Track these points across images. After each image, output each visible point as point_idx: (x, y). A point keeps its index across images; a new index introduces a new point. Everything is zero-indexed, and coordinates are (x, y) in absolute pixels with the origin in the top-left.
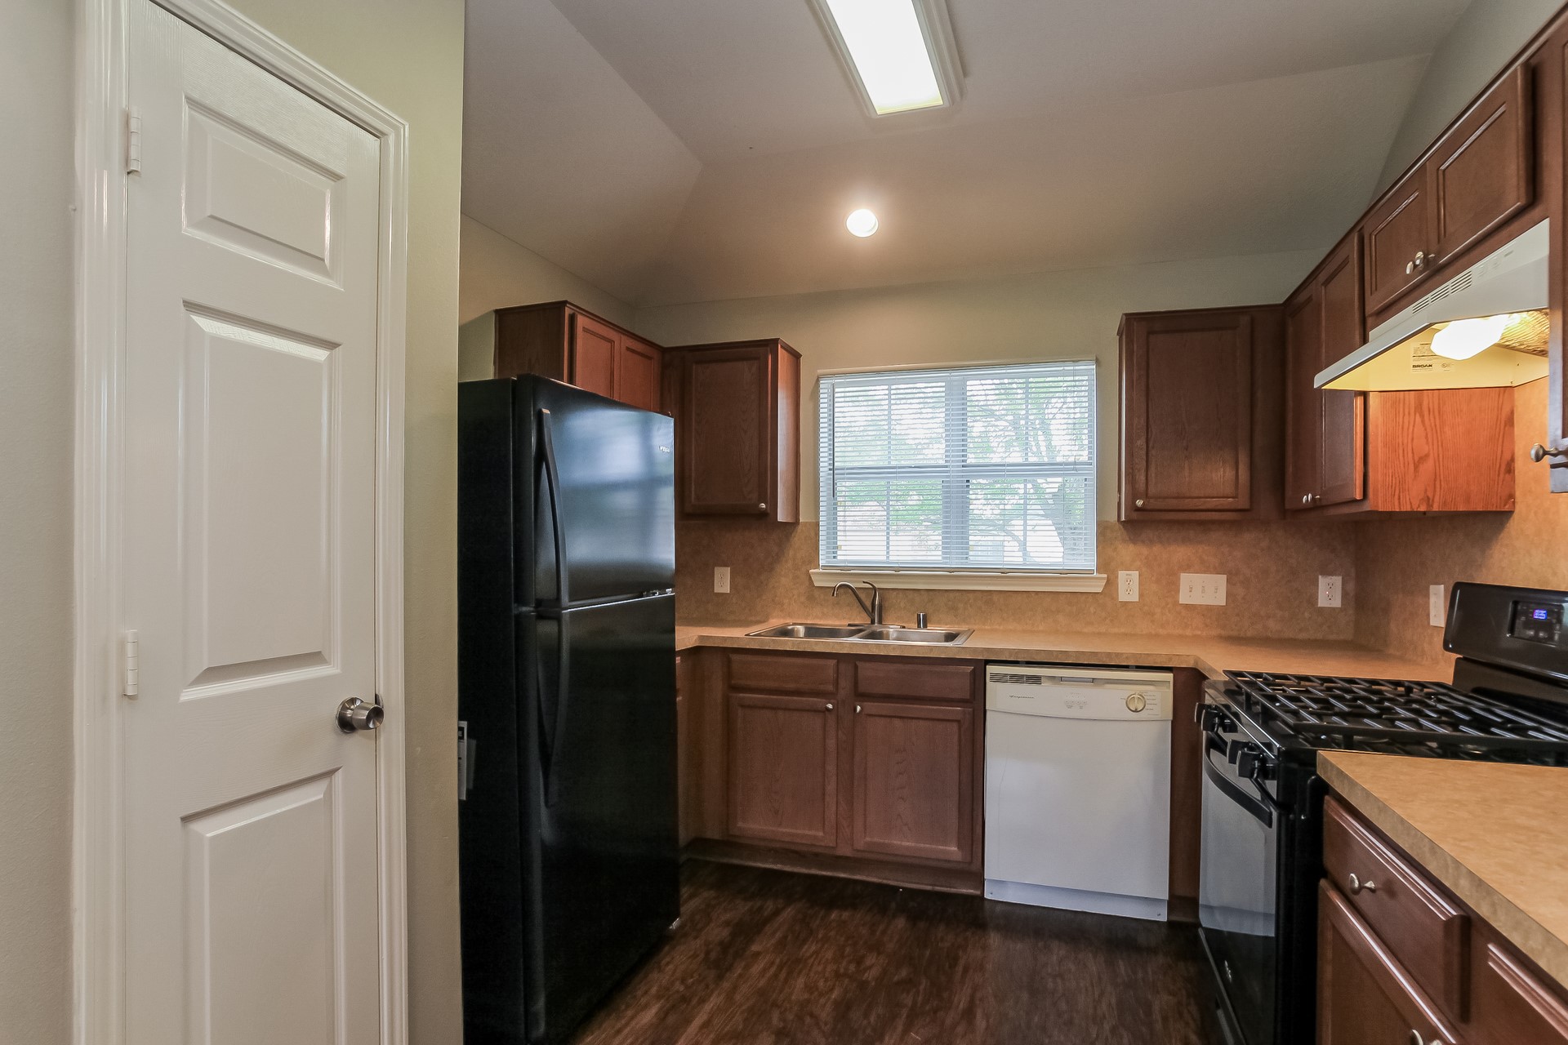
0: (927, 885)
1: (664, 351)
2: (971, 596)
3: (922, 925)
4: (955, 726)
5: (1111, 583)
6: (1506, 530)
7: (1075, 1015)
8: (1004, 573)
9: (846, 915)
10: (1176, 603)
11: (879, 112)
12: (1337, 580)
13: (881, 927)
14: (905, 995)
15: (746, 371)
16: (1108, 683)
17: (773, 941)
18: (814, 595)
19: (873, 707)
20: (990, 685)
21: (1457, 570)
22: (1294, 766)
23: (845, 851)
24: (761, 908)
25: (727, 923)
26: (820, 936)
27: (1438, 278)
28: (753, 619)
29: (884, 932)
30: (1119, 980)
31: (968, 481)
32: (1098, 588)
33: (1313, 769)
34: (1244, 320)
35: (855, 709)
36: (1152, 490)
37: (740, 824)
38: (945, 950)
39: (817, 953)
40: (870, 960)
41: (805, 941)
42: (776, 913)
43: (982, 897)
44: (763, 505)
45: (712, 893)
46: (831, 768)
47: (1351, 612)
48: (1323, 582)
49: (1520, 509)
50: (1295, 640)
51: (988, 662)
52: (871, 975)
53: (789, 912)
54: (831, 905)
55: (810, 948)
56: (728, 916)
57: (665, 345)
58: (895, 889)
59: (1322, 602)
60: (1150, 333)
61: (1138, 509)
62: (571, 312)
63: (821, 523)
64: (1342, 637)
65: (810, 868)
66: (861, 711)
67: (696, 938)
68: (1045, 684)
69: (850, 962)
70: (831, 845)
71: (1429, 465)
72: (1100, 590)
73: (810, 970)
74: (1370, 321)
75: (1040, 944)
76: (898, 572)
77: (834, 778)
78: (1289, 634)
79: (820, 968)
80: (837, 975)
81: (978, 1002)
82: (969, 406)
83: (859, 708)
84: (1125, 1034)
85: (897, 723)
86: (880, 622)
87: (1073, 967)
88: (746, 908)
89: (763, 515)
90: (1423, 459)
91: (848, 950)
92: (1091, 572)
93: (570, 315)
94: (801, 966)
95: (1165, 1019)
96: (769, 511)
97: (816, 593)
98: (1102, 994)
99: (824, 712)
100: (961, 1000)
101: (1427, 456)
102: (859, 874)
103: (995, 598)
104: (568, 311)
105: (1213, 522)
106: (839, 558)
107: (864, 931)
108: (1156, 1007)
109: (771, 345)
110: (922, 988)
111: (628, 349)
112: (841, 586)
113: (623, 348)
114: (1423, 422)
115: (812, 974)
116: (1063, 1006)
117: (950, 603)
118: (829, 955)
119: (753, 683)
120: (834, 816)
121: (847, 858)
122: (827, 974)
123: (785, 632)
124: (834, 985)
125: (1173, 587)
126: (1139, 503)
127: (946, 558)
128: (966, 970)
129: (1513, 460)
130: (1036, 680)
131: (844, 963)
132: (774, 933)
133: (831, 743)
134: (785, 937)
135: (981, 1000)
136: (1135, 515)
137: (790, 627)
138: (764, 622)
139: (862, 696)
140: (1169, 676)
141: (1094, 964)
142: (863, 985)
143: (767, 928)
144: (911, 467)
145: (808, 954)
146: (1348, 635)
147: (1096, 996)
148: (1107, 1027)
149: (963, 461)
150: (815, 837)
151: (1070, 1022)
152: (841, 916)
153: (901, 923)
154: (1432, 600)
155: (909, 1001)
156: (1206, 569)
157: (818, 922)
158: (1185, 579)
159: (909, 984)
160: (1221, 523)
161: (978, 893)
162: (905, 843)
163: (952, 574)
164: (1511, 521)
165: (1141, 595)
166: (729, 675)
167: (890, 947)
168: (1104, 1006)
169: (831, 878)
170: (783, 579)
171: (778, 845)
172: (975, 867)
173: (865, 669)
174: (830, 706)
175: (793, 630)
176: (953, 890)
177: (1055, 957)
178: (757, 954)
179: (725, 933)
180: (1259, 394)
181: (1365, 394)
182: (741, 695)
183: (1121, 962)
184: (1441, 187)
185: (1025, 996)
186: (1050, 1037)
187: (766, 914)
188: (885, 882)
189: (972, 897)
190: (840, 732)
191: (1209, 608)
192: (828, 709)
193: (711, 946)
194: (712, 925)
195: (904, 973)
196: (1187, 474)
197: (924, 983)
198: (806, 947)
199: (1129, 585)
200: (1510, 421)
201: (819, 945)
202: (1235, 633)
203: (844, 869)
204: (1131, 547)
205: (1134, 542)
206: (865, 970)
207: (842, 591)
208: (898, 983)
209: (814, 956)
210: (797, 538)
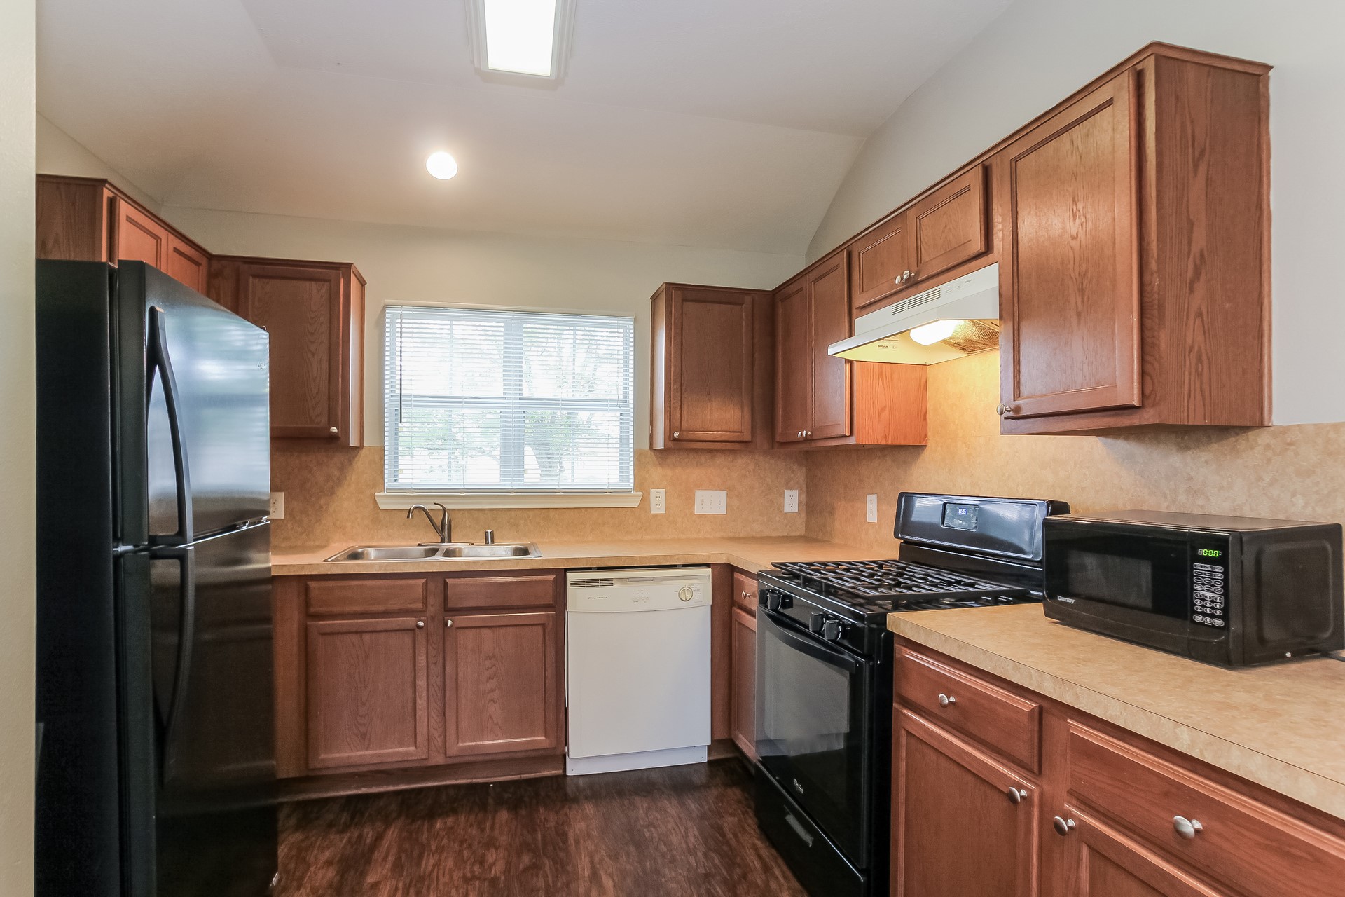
0: (514, 775)
1: (213, 257)
2: (531, 513)
3: (523, 812)
4: (540, 629)
5: (645, 500)
6: (921, 457)
7: (675, 853)
9: (450, 821)
10: (692, 513)
11: (490, 67)
12: (795, 493)
13: (488, 825)
14: (535, 879)
15: (314, 293)
16: (665, 580)
17: (389, 865)
18: (379, 518)
19: (462, 620)
20: (570, 590)
21: (887, 484)
22: (874, 626)
23: (439, 760)
24: (360, 836)
25: (329, 863)
26: (433, 848)
27: (912, 290)
28: (311, 543)
29: (492, 828)
30: (694, 816)
31: (524, 412)
32: (635, 503)
33: (884, 627)
34: (748, 299)
35: (446, 624)
36: (684, 425)
37: (323, 756)
38: (553, 829)
39: (437, 865)
40: (491, 856)
41: (420, 857)
42: (379, 838)
43: (565, 776)
44: (334, 429)
45: (298, 836)
46: (421, 683)
47: (803, 515)
48: (787, 493)
49: (931, 444)
50: (770, 537)
51: (566, 570)
52: (497, 870)
53: (392, 834)
54: (431, 816)
55: (428, 863)
56: (327, 855)
57: (215, 251)
58: (487, 784)
59: (787, 510)
60: (684, 300)
61: (675, 440)
62: (111, 195)
63: (386, 448)
64: (798, 534)
65: (397, 784)
66: (451, 626)
67: (298, 888)
68: (616, 585)
69: (473, 864)
70: (424, 757)
71: (886, 413)
72: (636, 505)
73: (437, 884)
74: (854, 312)
75: (626, 803)
76: (463, 494)
77: (424, 694)
78: (767, 533)
79: (447, 879)
80: (467, 880)
81: (598, 866)
82: (526, 342)
83: (450, 623)
84: (713, 855)
85: (487, 632)
86: (450, 541)
87: (657, 815)
88: (344, 841)
89: (333, 438)
90: (883, 409)
91: (466, 853)
92: (629, 490)
93: (108, 198)
94: (426, 883)
95: (736, 836)
96: (340, 436)
97: (382, 516)
98: (686, 829)
99: (413, 630)
100: (584, 868)
101: (885, 407)
102: (448, 780)
103: (552, 514)
104: (107, 193)
105: (717, 450)
106: (400, 481)
107: (474, 831)
108: (726, 828)
109: (344, 269)
110: (547, 868)
111: (176, 250)
112: (415, 508)
113: (171, 249)
114: (883, 384)
115: (441, 887)
116: (664, 849)
117: (512, 520)
118: (450, 863)
119: (336, 609)
120: (425, 727)
121: (438, 767)
122: (456, 883)
123: (355, 556)
124: (467, 890)
125: (690, 500)
126: (676, 435)
127: (505, 480)
128: (577, 842)
129: (926, 413)
130: (609, 582)
131: (468, 867)
132: (385, 859)
133: (421, 659)
134: (399, 859)
135: (599, 863)
136: (671, 444)
137: (360, 550)
138: (325, 546)
139: (452, 611)
140: (709, 571)
141: (672, 807)
142: (494, 882)
143: (376, 855)
144: (472, 398)
145: (430, 868)
146: (802, 532)
147: (684, 834)
148: (700, 854)
149: (520, 394)
150: (407, 753)
151: (673, 860)
152: (445, 823)
153: (504, 815)
154: (869, 505)
155: (541, 884)
156: (713, 486)
157: (425, 835)
158: (699, 494)
159: (535, 867)
160: (723, 451)
161: (560, 772)
162: (495, 742)
163: (513, 494)
164: (925, 451)
165: (667, 508)
166: (307, 603)
167: (504, 839)
168: (692, 839)
169: (420, 790)
170: (345, 502)
171: (365, 769)
172: (561, 750)
173: (454, 585)
174: (421, 624)
175: (362, 553)
176: (538, 775)
177: (641, 811)
178: (376, 885)
179: (331, 873)
180: (756, 355)
181: (850, 362)
182: (321, 622)
183: (689, 801)
184: (918, 229)
185: (632, 849)
186: (664, 877)
187: (368, 841)
188: (474, 781)
189: (557, 777)
190: (430, 647)
191: (715, 516)
192: (418, 627)
193: (320, 892)
194: (313, 869)
195: (526, 859)
196: (709, 413)
197: (547, 864)
198: (424, 862)
199: (658, 501)
200: (925, 388)
201: (436, 856)
202: (732, 535)
203: (433, 778)
204: (660, 470)
205: (661, 465)
206: (490, 868)
207: (416, 511)
208: (525, 870)
209: (436, 869)
210: (361, 462)
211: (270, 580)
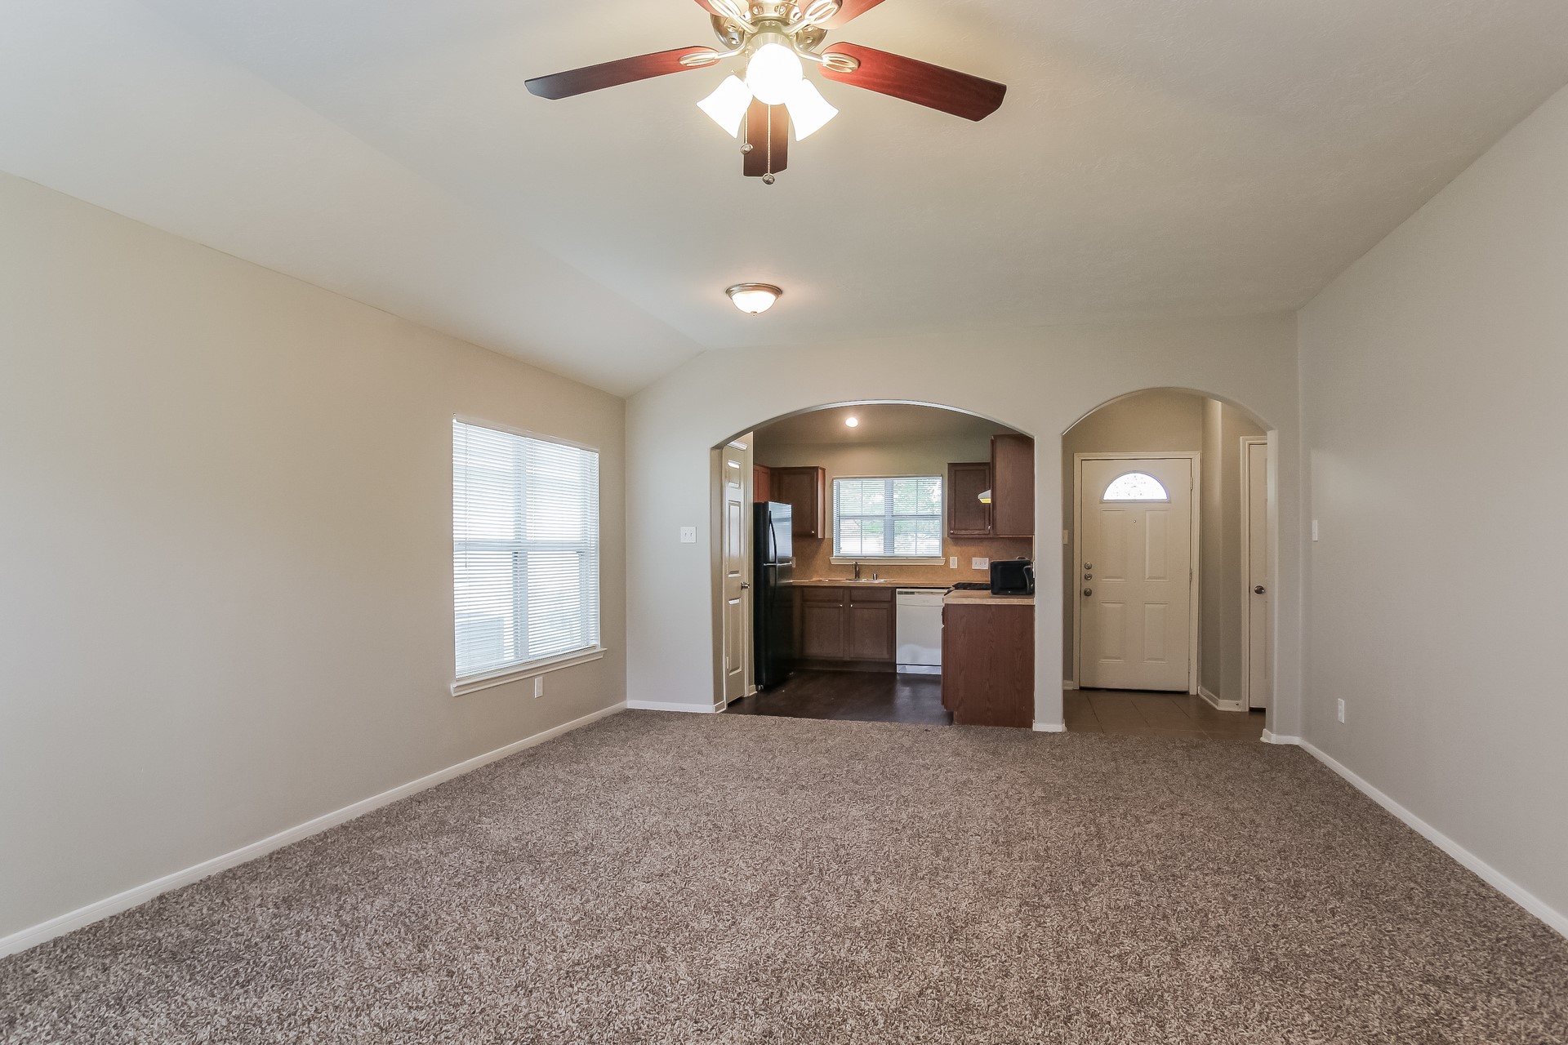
0: (876, 669)
1: (771, 469)
2: (895, 566)
3: (875, 684)
4: (886, 611)
5: (947, 562)
8: (907, 558)
10: (971, 568)
15: (806, 479)
18: (832, 568)
19: (857, 605)
20: (898, 596)
23: (847, 659)
28: (806, 578)
31: (894, 520)
32: (940, 563)
35: (850, 606)
36: (957, 527)
37: (807, 651)
43: (895, 672)
44: (813, 532)
46: (842, 629)
51: (897, 588)
57: (772, 467)
60: (956, 470)
61: (952, 534)
63: (834, 539)
65: (834, 668)
66: (852, 607)
68: (916, 594)
70: (841, 657)
72: (943, 564)
76: (865, 558)
77: (843, 633)
82: (894, 492)
85: (865, 610)
86: (859, 576)
89: (813, 535)
92: (939, 557)
96: (815, 534)
99: (839, 608)
105: (983, 538)
106: (841, 553)
109: (816, 469)
117: (886, 570)
119: (813, 598)
120: (843, 645)
121: (848, 662)
125: (970, 563)
126: (953, 531)
127: (885, 553)
130: (913, 593)
133: (842, 619)
139: (853, 601)
144: (871, 515)
149: (892, 514)
150: (836, 654)
156: (982, 556)
158: (975, 560)
160: (986, 538)
161: (894, 670)
162: (868, 653)
163: (887, 559)
165: (958, 566)
166: (802, 595)
170: (819, 562)
172: (893, 661)
173: (855, 592)
174: (841, 605)
176: (885, 670)
182: (809, 603)
188: (862, 670)
189: (892, 672)
190: (845, 615)
191: (983, 570)
196: (968, 521)
199: (954, 563)
203: (846, 667)
204: (954, 548)
205: (955, 546)
210: (825, 545)
211: (792, 587)
